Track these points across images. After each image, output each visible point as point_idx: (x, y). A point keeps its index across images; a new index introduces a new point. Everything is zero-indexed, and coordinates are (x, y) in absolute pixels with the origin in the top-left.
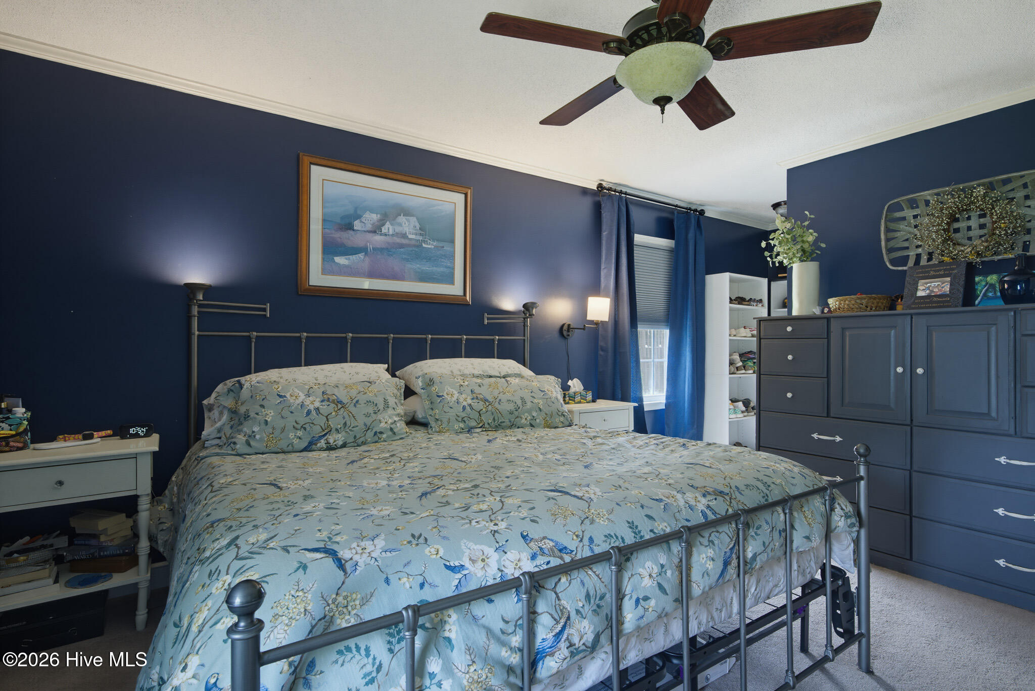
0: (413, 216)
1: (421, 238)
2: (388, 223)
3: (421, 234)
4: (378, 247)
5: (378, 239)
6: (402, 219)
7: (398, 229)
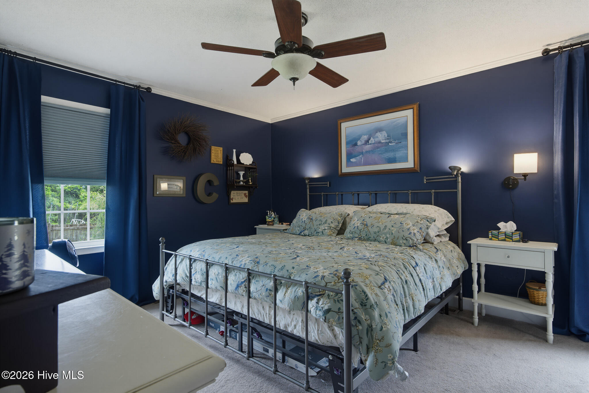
0: (384, 131)
1: (388, 141)
2: (372, 138)
3: (388, 139)
4: (367, 150)
5: (368, 147)
6: (378, 134)
7: (376, 140)
